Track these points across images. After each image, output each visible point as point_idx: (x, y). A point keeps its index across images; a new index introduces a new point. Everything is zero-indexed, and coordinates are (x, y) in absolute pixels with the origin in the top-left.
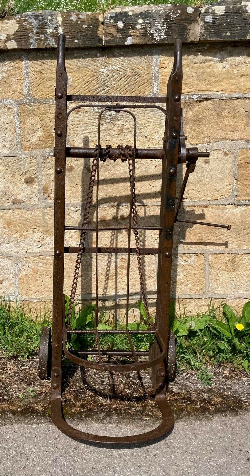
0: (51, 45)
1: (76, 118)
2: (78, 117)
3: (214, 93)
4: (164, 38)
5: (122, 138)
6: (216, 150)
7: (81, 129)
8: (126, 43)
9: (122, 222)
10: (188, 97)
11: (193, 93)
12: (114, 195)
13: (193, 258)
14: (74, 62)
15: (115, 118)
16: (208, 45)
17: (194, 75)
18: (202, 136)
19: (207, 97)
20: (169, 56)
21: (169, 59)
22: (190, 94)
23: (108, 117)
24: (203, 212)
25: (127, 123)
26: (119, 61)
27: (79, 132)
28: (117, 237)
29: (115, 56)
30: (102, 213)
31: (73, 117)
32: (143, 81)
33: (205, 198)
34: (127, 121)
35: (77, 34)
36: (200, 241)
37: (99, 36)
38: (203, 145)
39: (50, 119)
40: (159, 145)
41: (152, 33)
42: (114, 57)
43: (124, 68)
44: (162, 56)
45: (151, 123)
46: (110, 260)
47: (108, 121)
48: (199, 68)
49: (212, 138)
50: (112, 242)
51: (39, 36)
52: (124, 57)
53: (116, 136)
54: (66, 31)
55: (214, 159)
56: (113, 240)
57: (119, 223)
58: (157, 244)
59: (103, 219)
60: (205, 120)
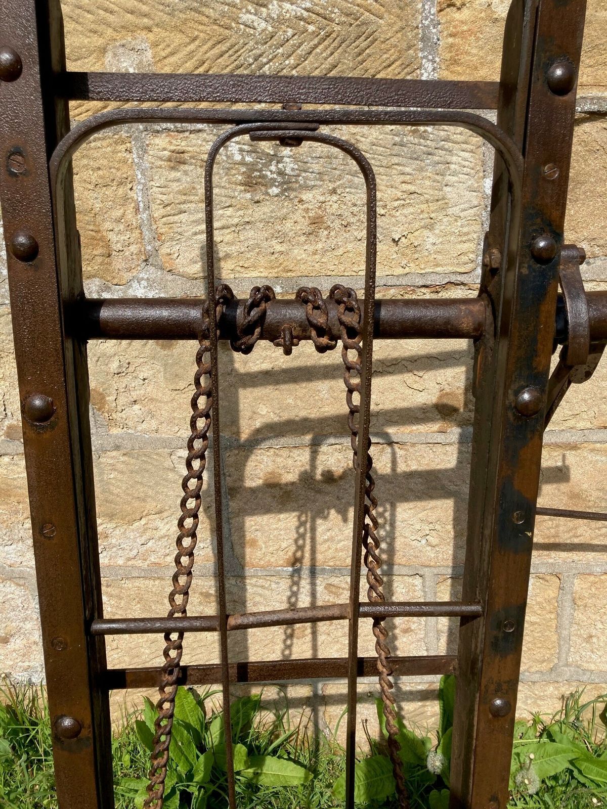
1: (175, 184)
2: (178, 180)
5: (320, 246)
7: (193, 218)
9: (328, 488)
12: (303, 414)
15: (297, 182)
18: (572, 237)
19: (595, 108)
23: (274, 180)
24: (564, 461)
25: (335, 198)
27: (184, 228)
28: (313, 529)
30: (270, 464)
31: (162, 182)
32: (385, 56)
33: (571, 423)
34: (334, 191)
36: (552, 541)
39: (91, 187)
40: (437, 265)
43: (322, 11)
45: (412, 196)
46: (295, 588)
47: (275, 190)
49: (602, 242)
50: (301, 542)
53: (303, 238)
56: (302, 536)
57: (319, 491)
58: (429, 548)
59: (272, 481)
60: (583, 183)
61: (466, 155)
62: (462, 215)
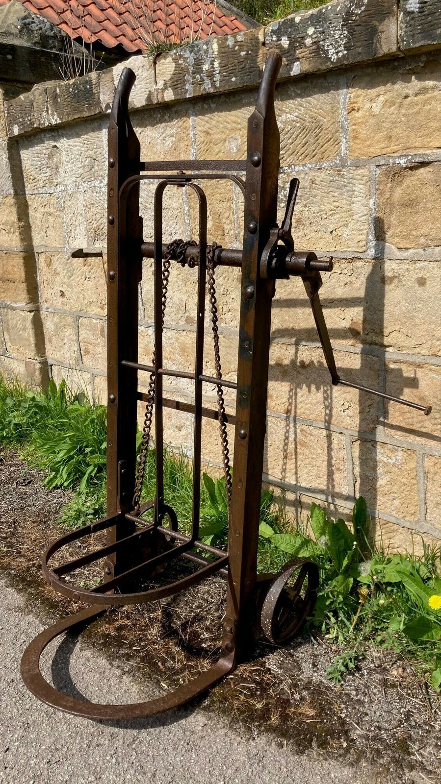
0: (207, 90)
3: (435, 151)
4: (344, 56)
5: (300, 234)
6: (437, 261)
8: (292, 74)
9: (303, 371)
10: (391, 161)
11: (399, 153)
12: (291, 325)
13: (400, 455)
14: (243, 113)
16: (424, 58)
17: (403, 119)
18: (415, 234)
19: (421, 160)
20: (364, 88)
21: (364, 94)
22: (395, 155)
23: (282, 199)
24: (415, 374)
25: (307, 209)
26: (295, 105)
28: (296, 394)
29: (290, 97)
30: (279, 352)
32: (327, 136)
33: (417, 350)
34: (305, 206)
35: (234, 68)
36: (411, 427)
37: (259, 67)
38: (417, 251)
40: (349, 247)
41: (326, 49)
42: (289, 99)
43: (301, 117)
44: (353, 90)
45: (338, 209)
46: (288, 428)
47: (283, 205)
48: (412, 105)
49: (431, 237)
50: (291, 401)
51: (195, 78)
52: (302, 97)
54: (223, 65)
55: (433, 277)
56: (291, 397)
57: (298, 372)
58: (348, 418)
59: (278, 362)
60: (420, 203)
61: (361, 186)
62: (360, 219)
